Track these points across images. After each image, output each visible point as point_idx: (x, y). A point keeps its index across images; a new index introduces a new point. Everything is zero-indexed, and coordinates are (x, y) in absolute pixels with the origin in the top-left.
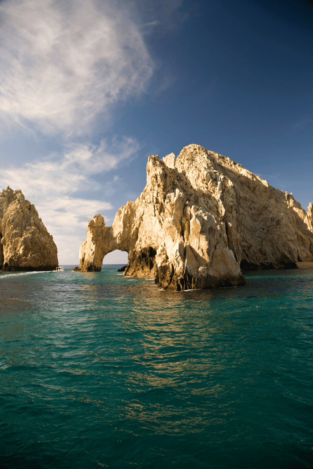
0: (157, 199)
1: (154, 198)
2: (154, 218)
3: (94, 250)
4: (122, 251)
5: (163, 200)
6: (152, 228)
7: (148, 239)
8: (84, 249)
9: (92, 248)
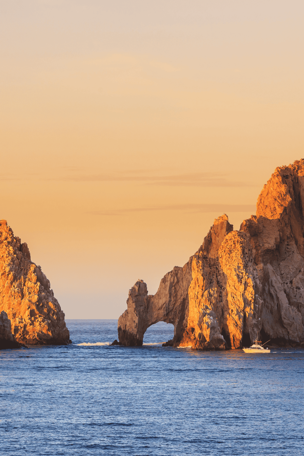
0: (197, 296)
1: (196, 295)
2: (195, 309)
3: (137, 321)
4: (167, 323)
5: (201, 297)
6: (194, 315)
7: (191, 322)
8: (125, 320)
9: (134, 320)
